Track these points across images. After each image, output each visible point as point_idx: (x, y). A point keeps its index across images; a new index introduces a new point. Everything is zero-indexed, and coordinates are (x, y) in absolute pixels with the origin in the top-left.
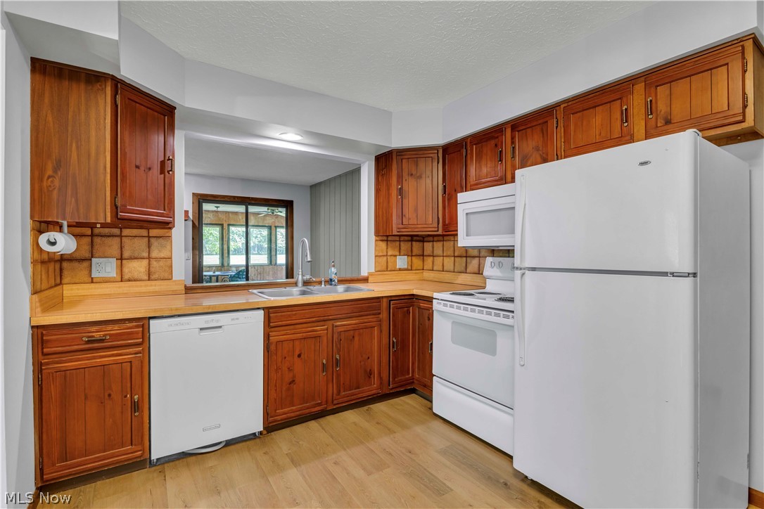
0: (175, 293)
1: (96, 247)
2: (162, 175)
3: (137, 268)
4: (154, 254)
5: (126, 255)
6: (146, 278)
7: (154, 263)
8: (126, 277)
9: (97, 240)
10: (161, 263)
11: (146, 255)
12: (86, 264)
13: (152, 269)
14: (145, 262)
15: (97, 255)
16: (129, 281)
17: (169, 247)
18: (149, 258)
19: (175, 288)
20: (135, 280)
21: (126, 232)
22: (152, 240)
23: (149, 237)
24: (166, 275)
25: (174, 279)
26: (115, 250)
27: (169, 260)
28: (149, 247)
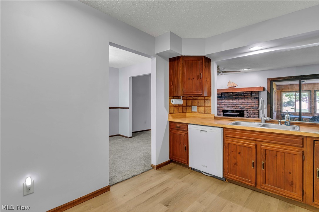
0: (211, 119)
1: (193, 103)
2: (198, 80)
3: (202, 109)
4: (206, 105)
5: (199, 105)
6: (204, 112)
7: (206, 108)
8: (199, 112)
9: (193, 101)
10: (208, 108)
11: (204, 105)
12: (191, 107)
13: (205, 110)
14: (204, 107)
15: (193, 105)
16: (200, 113)
17: (210, 103)
18: (205, 106)
19: (211, 117)
20: (201, 113)
21: (199, 98)
22: (206, 100)
23: (205, 99)
24: (209, 112)
25: (212, 113)
26: (196, 103)
27: (210, 108)
28: (205, 103)
